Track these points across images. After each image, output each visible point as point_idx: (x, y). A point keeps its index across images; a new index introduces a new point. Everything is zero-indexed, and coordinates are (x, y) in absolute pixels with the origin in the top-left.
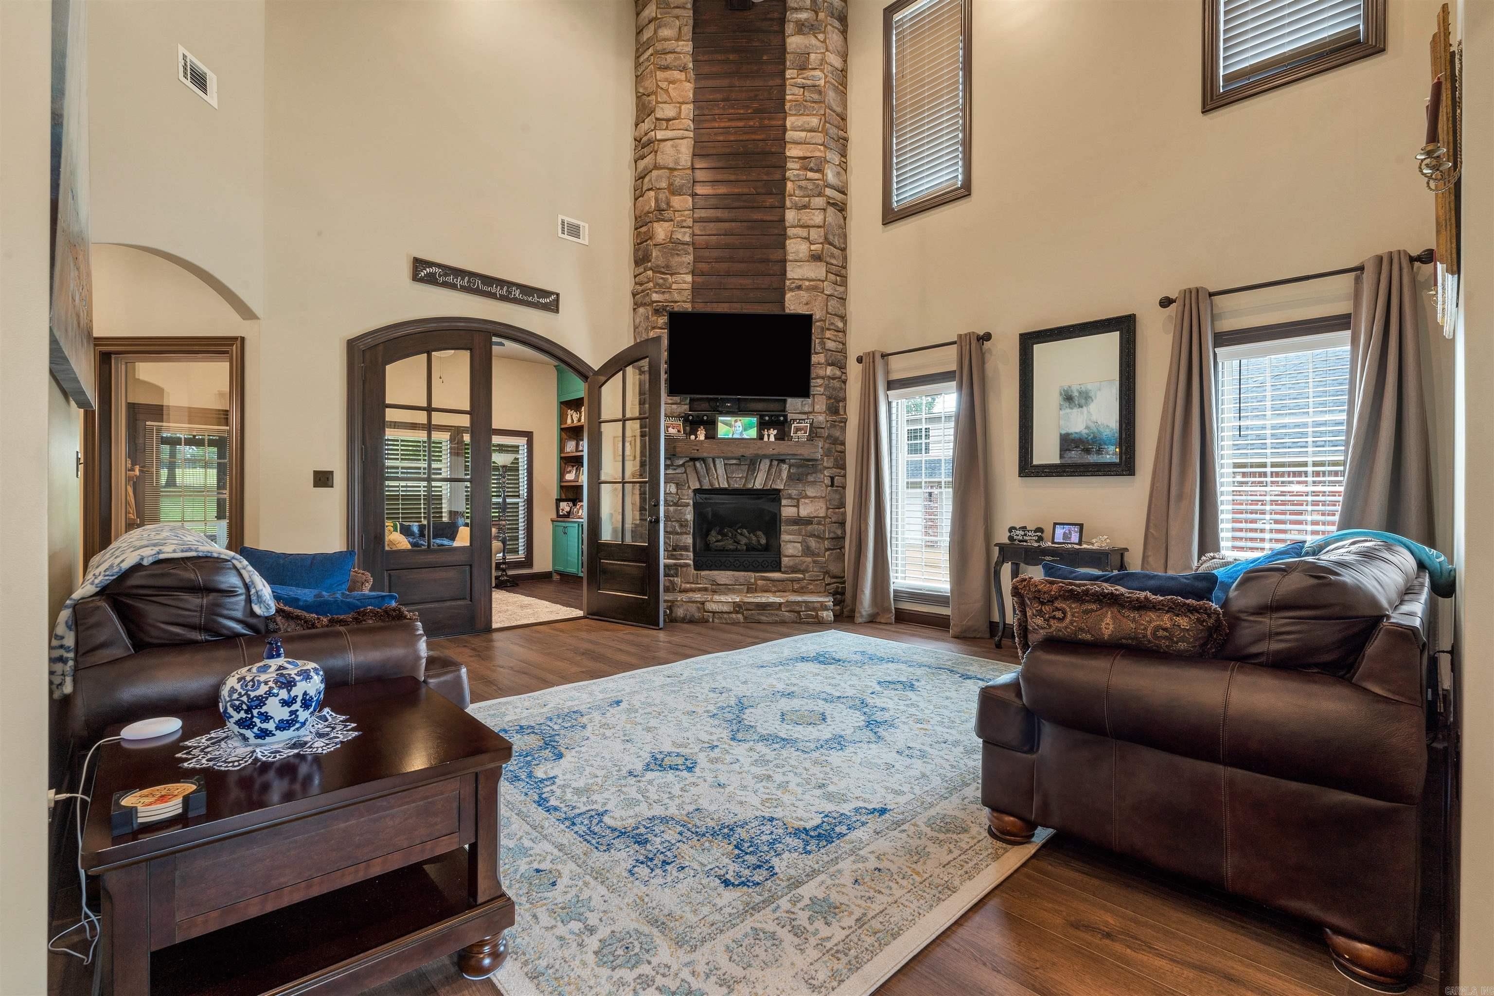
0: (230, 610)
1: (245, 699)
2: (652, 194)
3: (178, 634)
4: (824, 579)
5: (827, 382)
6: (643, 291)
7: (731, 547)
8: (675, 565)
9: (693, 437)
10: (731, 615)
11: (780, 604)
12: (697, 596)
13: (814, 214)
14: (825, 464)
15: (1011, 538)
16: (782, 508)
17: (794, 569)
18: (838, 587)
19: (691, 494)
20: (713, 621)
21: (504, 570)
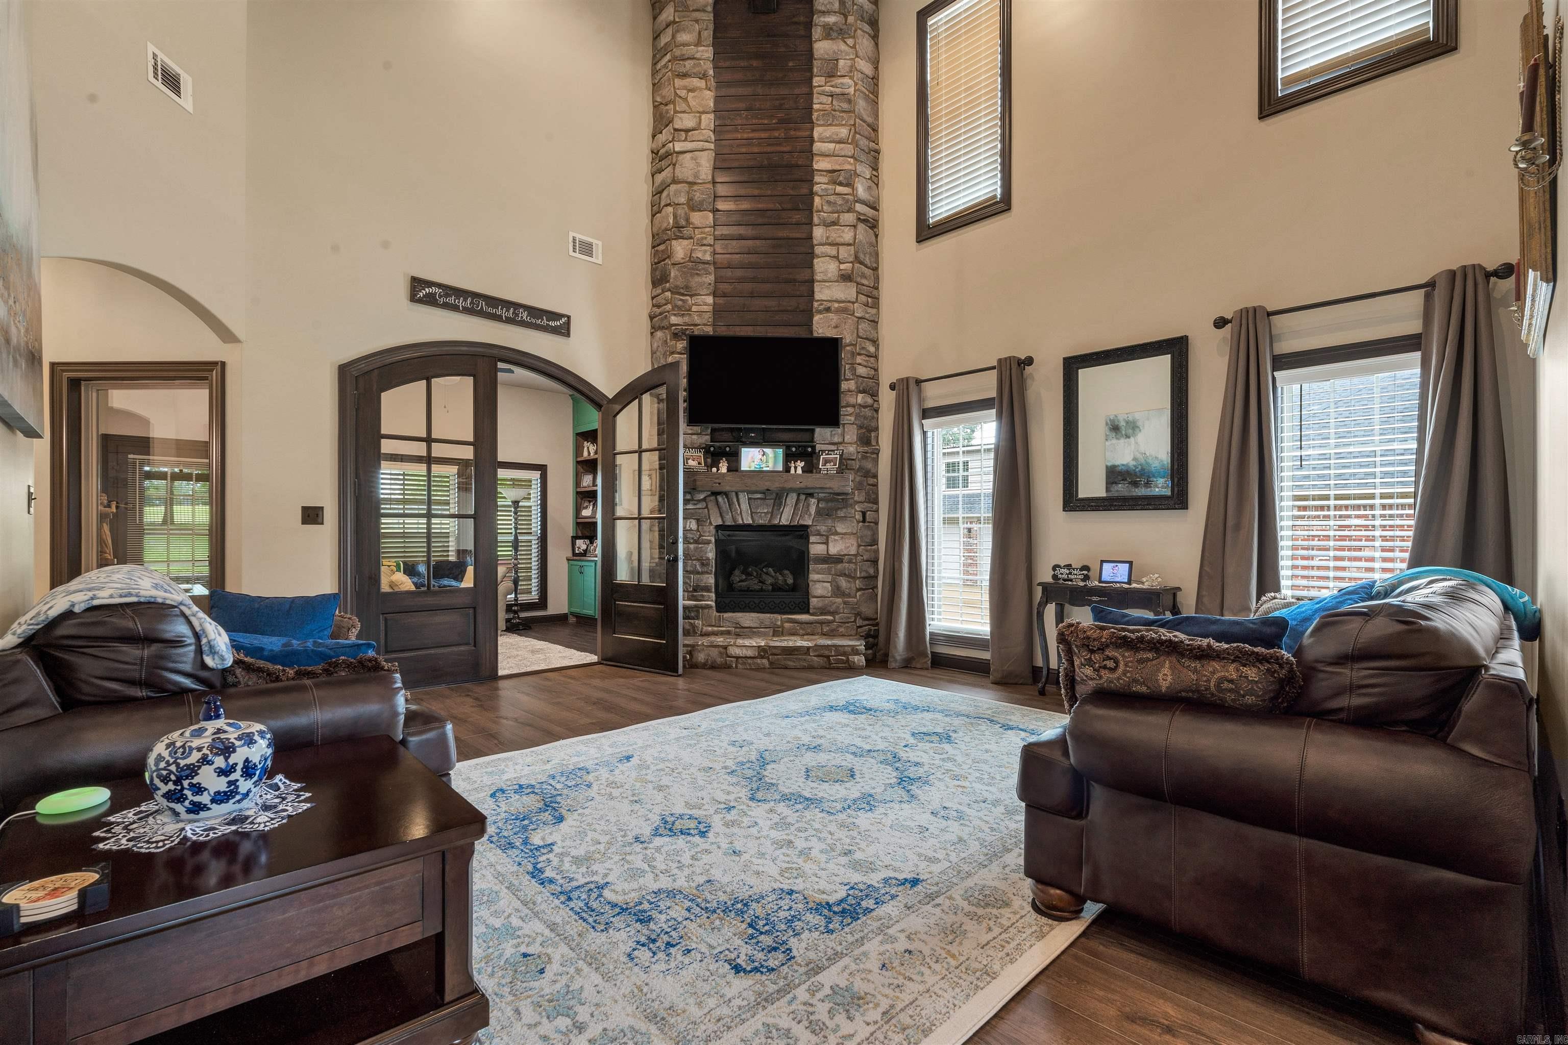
0: (176, 662)
1: (173, 768)
2: (670, 209)
3: (115, 691)
4: (855, 621)
5: (858, 411)
6: (661, 314)
7: (757, 587)
8: (696, 606)
9: (714, 470)
10: (755, 661)
11: (808, 648)
12: (720, 640)
13: (843, 231)
14: (856, 498)
15: (1055, 577)
16: (810, 546)
17: (823, 611)
18: (870, 630)
19: (713, 531)
20: (736, 667)
21: (516, 612)
